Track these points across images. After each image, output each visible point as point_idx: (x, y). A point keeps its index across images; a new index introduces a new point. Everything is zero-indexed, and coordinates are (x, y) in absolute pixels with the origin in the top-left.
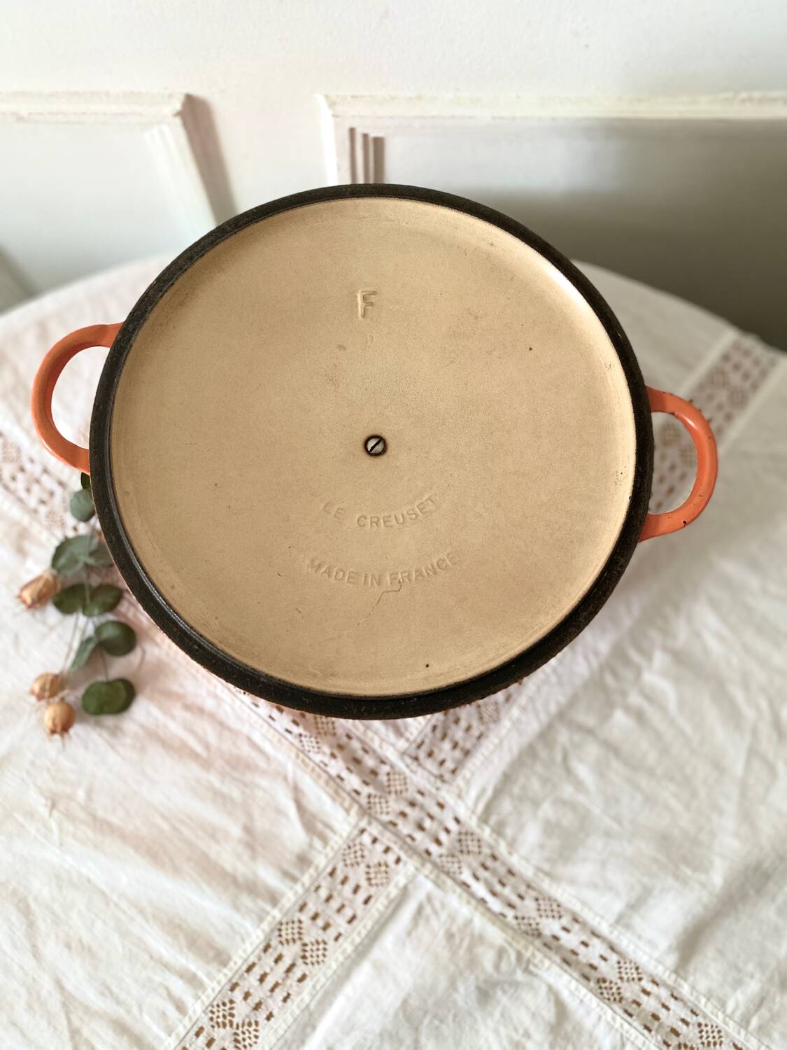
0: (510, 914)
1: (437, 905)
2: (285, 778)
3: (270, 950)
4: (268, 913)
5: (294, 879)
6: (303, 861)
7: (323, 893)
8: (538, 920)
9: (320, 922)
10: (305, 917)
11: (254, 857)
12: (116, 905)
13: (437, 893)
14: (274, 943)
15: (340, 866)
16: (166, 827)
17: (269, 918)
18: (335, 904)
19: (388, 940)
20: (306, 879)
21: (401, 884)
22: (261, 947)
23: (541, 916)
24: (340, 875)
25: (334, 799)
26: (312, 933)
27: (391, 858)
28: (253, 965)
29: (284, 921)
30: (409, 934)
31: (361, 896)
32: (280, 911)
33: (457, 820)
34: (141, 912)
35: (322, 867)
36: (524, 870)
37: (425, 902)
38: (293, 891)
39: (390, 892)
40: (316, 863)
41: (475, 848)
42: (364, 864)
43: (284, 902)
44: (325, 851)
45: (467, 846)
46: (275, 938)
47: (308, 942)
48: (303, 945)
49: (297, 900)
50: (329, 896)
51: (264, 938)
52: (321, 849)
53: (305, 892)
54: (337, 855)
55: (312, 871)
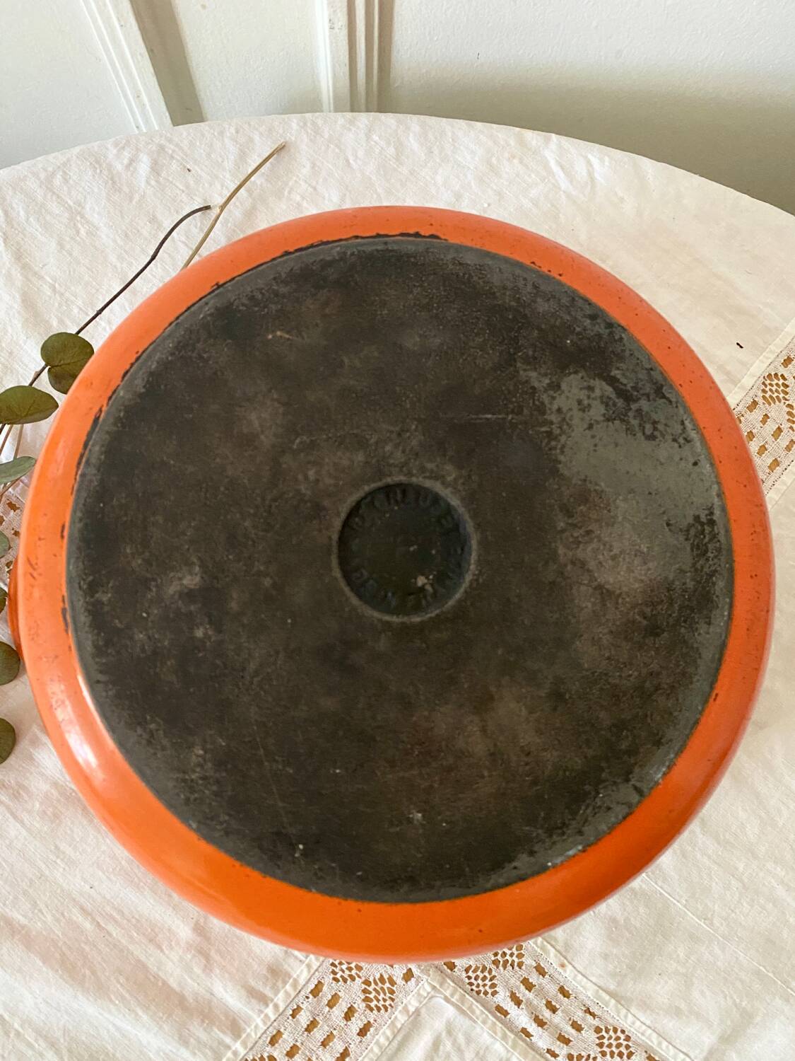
0: (562, 1050)
1: (461, 1039)
4: (228, 1047)
5: (264, 1000)
6: (276, 973)
7: (304, 1018)
9: (299, 1059)
10: (279, 1052)
11: (208, 968)
12: (18, 1034)
13: (461, 1022)
15: (328, 979)
16: (88, 925)
17: (230, 1055)
18: (319, 1034)
20: (280, 999)
21: (412, 1009)
23: (603, 1054)
24: (327, 993)
27: (397, 972)
31: (356, 1024)
32: (244, 1044)
35: (302, 981)
36: (581, 989)
37: (444, 1034)
38: (262, 1016)
39: (396, 1017)
40: (295, 976)
41: (514, 958)
42: (360, 980)
43: (249, 1031)
44: (308, 961)
45: (503, 955)
49: (268, 1029)
50: (311, 1022)
52: (302, 957)
53: (279, 1017)
54: (324, 964)
55: (289, 986)
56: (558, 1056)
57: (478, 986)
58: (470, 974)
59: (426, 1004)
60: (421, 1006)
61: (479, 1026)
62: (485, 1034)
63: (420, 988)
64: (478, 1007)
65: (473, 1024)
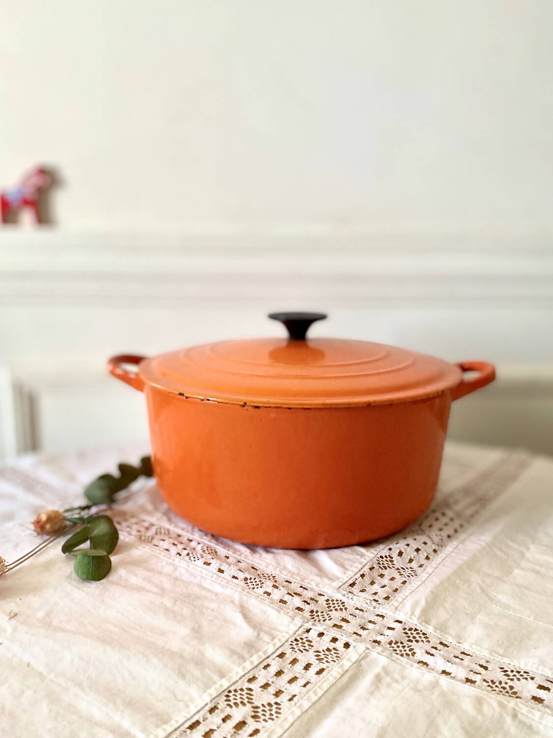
0: (477, 678)
1: (397, 676)
2: (233, 602)
3: (217, 711)
4: (215, 682)
5: (242, 658)
6: (251, 647)
7: (273, 669)
8: (510, 683)
9: (272, 690)
10: (254, 686)
11: (201, 642)
13: (392, 666)
14: (222, 704)
15: (289, 651)
17: (217, 686)
18: (286, 677)
19: (350, 701)
20: (255, 660)
21: (354, 660)
22: (207, 708)
23: (512, 680)
24: (289, 658)
25: (279, 611)
26: (262, 698)
27: (339, 645)
28: (198, 723)
29: (232, 689)
30: (371, 693)
31: (313, 670)
32: (228, 681)
33: (399, 622)
34: (80, 685)
35: (270, 652)
36: (479, 653)
37: (382, 674)
38: (242, 667)
39: (343, 664)
40: (264, 649)
41: (423, 639)
42: (313, 651)
43: (231, 675)
44: (273, 642)
45: (414, 637)
46: (222, 702)
47: (260, 705)
48: (253, 707)
49: (245, 674)
50: (279, 671)
51: (211, 701)
52: (269, 641)
53: (253, 668)
54: (285, 645)
55: (260, 653)
56: (476, 682)
57: (401, 651)
58: (393, 645)
59: (364, 658)
60: (360, 658)
61: (407, 668)
62: (414, 671)
63: (357, 649)
64: (404, 659)
65: (403, 668)
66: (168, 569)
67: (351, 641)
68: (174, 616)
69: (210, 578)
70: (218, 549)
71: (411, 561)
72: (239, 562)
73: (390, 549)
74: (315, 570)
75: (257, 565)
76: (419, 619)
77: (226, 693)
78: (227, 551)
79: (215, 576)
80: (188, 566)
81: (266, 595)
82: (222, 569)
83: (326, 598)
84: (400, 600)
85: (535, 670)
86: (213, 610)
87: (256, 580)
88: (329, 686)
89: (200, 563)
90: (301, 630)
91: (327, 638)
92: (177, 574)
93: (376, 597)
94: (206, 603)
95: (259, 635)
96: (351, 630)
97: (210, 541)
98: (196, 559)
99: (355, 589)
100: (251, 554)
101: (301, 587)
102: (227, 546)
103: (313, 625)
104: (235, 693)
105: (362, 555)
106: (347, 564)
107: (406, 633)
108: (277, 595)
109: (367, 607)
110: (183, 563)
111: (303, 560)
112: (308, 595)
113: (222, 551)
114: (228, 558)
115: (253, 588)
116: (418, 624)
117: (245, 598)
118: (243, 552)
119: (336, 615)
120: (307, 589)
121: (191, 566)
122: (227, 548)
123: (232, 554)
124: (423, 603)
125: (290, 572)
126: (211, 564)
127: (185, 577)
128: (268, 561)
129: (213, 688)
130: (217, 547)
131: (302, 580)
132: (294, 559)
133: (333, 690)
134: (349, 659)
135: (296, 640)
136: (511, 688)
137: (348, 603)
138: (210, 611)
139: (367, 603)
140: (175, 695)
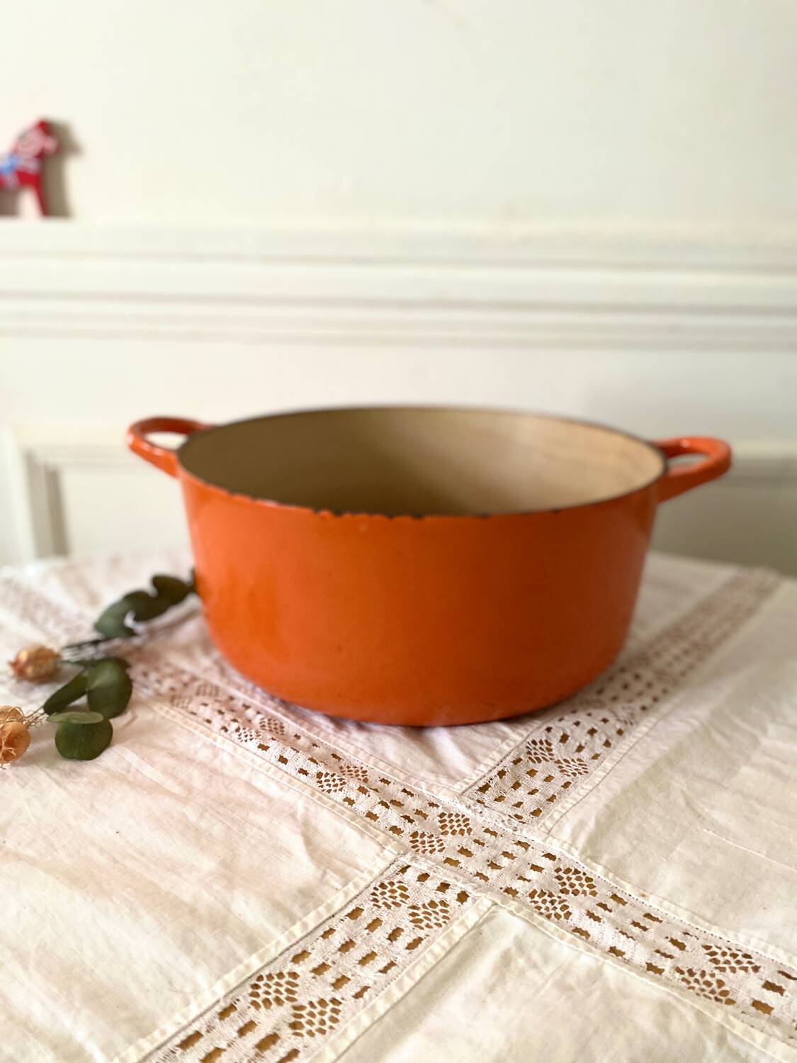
0: (666, 965)
1: (536, 956)
2: (293, 816)
3: (233, 1014)
6: (307, 896)
7: (337, 939)
8: (719, 975)
9: (330, 976)
10: (303, 969)
13: (533, 938)
14: (244, 1003)
15: (368, 907)
17: (241, 967)
18: (356, 953)
19: (454, 1005)
20: (312, 920)
21: (470, 924)
22: (218, 1009)
23: (723, 970)
24: (367, 917)
25: (362, 834)
26: (312, 990)
27: (450, 896)
28: (197, 1035)
29: (265, 973)
30: (491, 989)
31: (404, 941)
32: (260, 958)
33: (550, 856)
34: (22, 958)
35: (337, 907)
36: (673, 916)
37: (513, 950)
38: (287, 933)
39: (452, 931)
40: (329, 901)
41: (585, 888)
42: (407, 906)
43: (267, 946)
44: (345, 889)
45: (572, 885)
46: (244, 997)
47: (305, 1004)
48: (295, 1008)
49: (292, 946)
50: (347, 942)
51: (226, 996)
52: (339, 886)
53: (306, 936)
54: (364, 894)
55: (321, 909)
56: (663, 970)
57: (547, 909)
58: (536, 898)
59: (487, 920)
60: (481, 921)
61: (556, 941)
62: (565, 949)
63: (478, 904)
64: (551, 925)
65: (549, 940)
66: (204, 755)
67: (469, 889)
68: (197, 837)
69: (265, 772)
70: (286, 722)
71: (580, 749)
72: (314, 745)
73: (549, 730)
74: (428, 762)
75: (341, 751)
76: (582, 853)
77: (254, 981)
78: (298, 727)
79: (273, 768)
80: (235, 750)
81: (347, 803)
82: (284, 757)
83: (440, 810)
84: (557, 816)
85: (760, 952)
86: (260, 828)
87: (335, 777)
88: (424, 972)
89: (253, 745)
90: (394, 867)
91: (432, 884)
92: (217, 763)
93: (519, 811)
94: (252, 816)
95: (325, 873)
96: (472, 870)
97: (276, 709)
98: (249, 737)
99: (488, 797)
100: (335, 731)
101: (404, 791)
102: (301, 718)
103: (414, 859)
104: (268, 982)
105: (504, 738)
106: (479, 751)
107: (559, 878)
108: (364, 804)
109: (504, 828)
110: (228, 744)
111: (412, 744)
112: (413, 804)
113: (291, 726)
114: (297, 737)
115: (329, 791)
116: (580, 863)
117: (312, 808)
118: (323, 727)
119: (451, 841)
120: (412, 795)
121: (240, 750)
122: (301, 721)
123: (306, 731)
124: (591, 824)
125: (389, 764)
126: (269, 747)
127: (229, 769)
128: (359, 745)
129: (233, 971)
130: (285, 719)
131: (407, 779)
132: (399, 740)
133: (431, 980)
134: (462, 923)
135: (382, 886)
136: (720, 983)
137: (475, 820)
138: (255, 830)
139: (503, 821)
140: (170, 983)
